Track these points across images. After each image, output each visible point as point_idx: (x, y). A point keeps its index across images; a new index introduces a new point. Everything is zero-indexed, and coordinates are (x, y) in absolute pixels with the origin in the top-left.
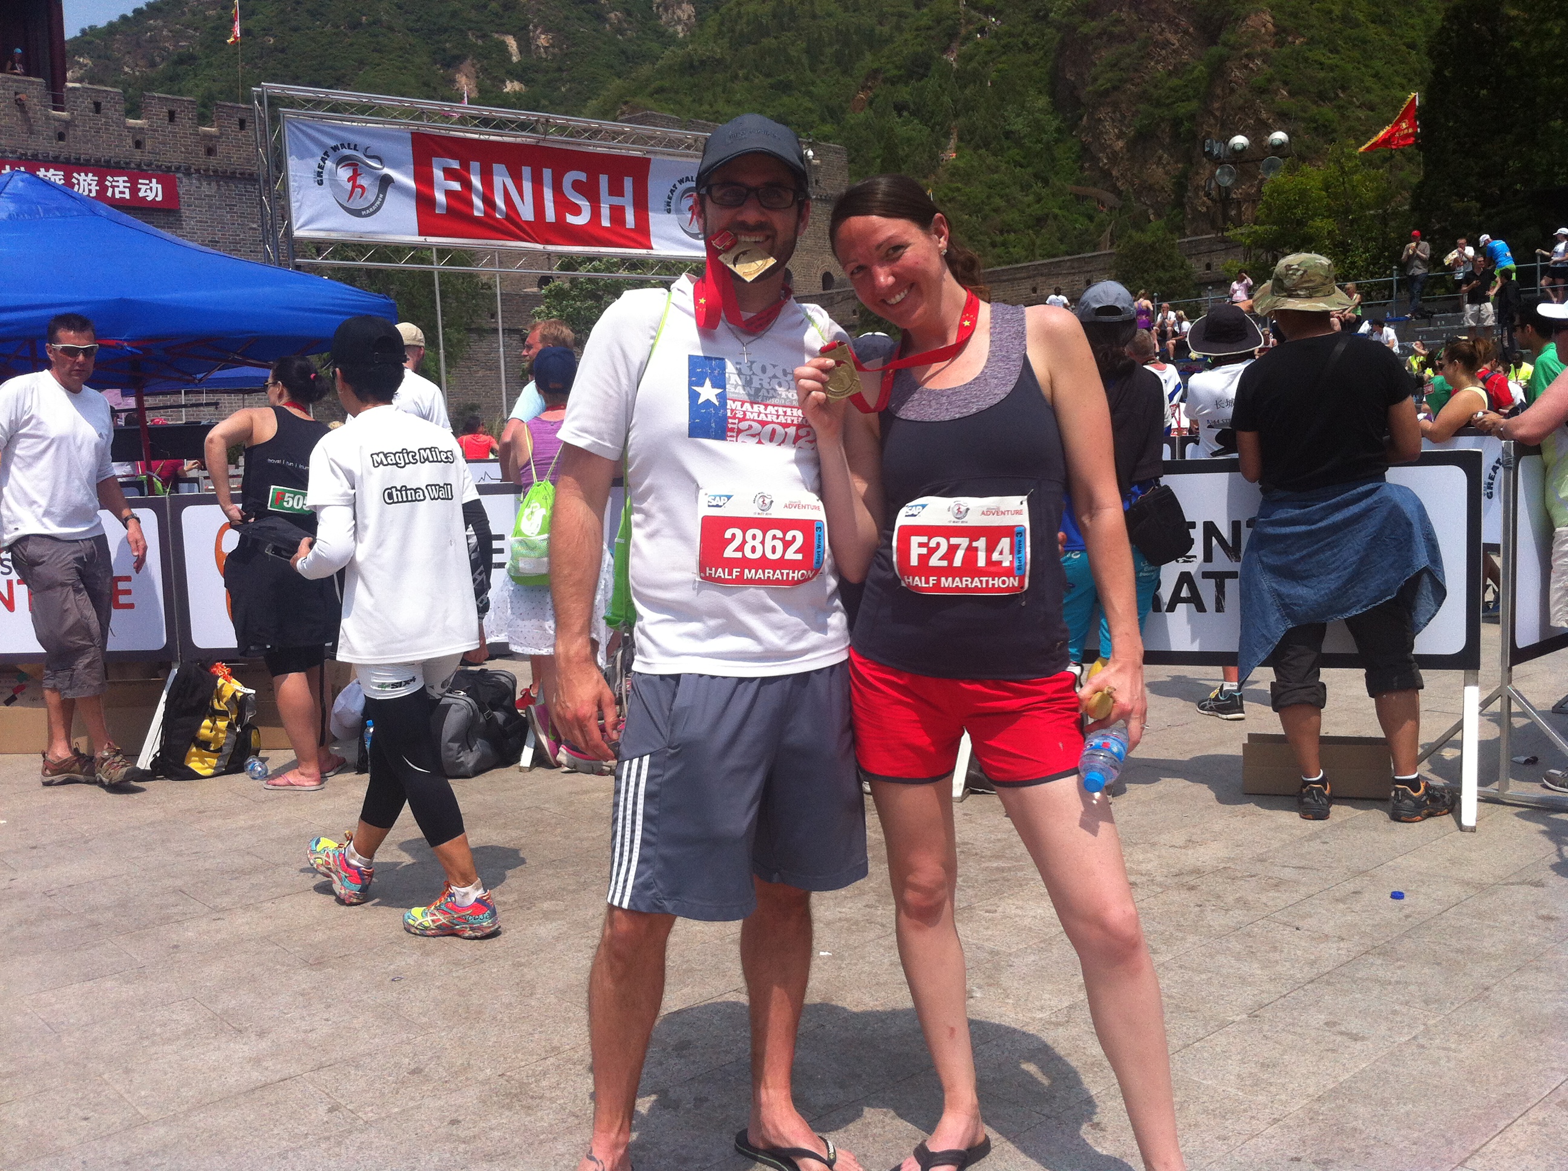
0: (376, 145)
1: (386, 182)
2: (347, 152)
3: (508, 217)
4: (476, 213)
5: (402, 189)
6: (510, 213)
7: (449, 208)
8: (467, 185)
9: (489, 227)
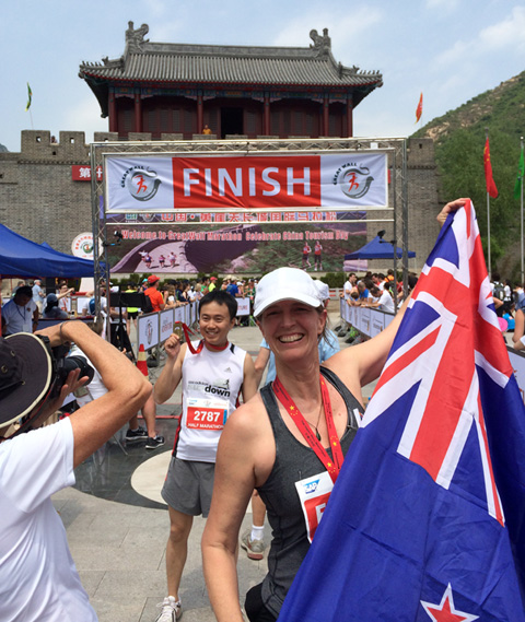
0: (153, 166)
1: (158, 182)
2: (137, 170)
3: (226, 195)
4: (207, 194)
5: (167, 185)
6: (229, 193)
7: (192, 193)
8: (203, 180)
9: (215, 201)
